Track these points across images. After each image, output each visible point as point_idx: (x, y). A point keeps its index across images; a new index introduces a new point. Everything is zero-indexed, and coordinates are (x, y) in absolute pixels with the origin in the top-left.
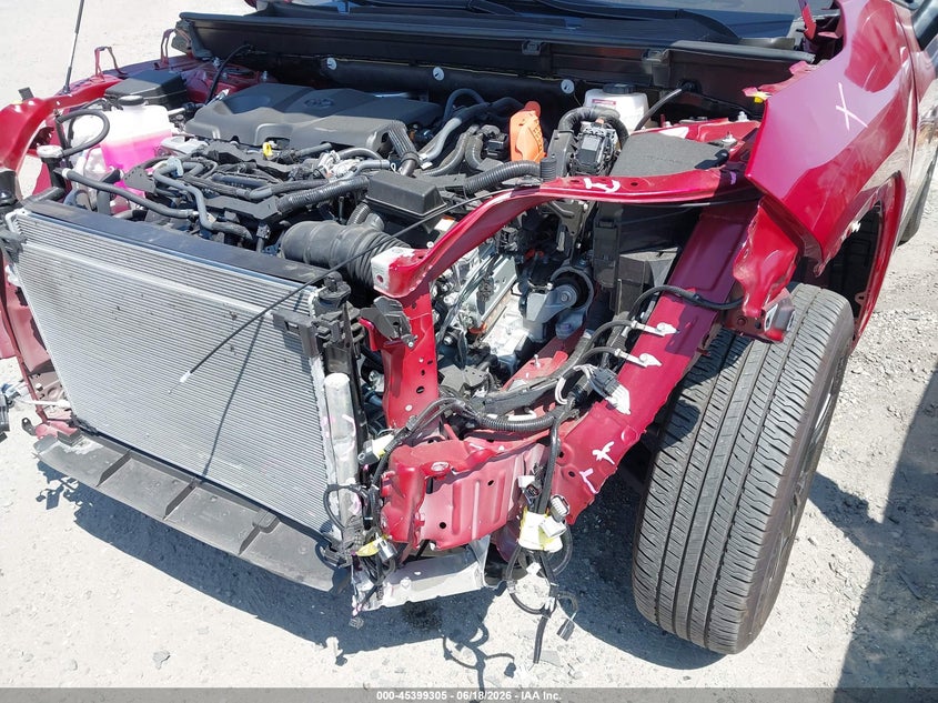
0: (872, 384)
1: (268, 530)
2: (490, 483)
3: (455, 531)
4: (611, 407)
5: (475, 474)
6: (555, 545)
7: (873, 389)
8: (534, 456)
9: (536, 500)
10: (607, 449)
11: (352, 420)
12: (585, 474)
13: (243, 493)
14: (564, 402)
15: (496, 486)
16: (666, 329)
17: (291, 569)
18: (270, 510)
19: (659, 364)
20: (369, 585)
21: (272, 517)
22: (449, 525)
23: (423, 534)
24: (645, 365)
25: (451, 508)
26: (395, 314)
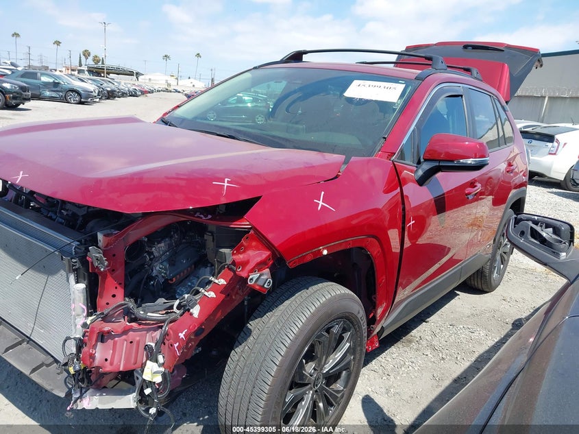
0: (431, 362)
1: (48, 365)
2: (131, 342)
3: (111, 364)
4: (191, 314)
5: (124, 337)
6: (158, 379)
7: (430, 364)
8: (157, 334)
9: (152, 355)
10: (184, 333)
11: (85, 308)
12: (176, 345)
13: (43, 346)
14: (178, 312)
15: (135, 344)
16: (222, 282)
17: (50, 385)
18: (52, 356)
19: (215, 296)
20: (78, 395)
21: (52, 360)
22: (109, 360)
23: (96, 363)
24: (210, 296)
25: (111, 351)
26: (97, 255)
